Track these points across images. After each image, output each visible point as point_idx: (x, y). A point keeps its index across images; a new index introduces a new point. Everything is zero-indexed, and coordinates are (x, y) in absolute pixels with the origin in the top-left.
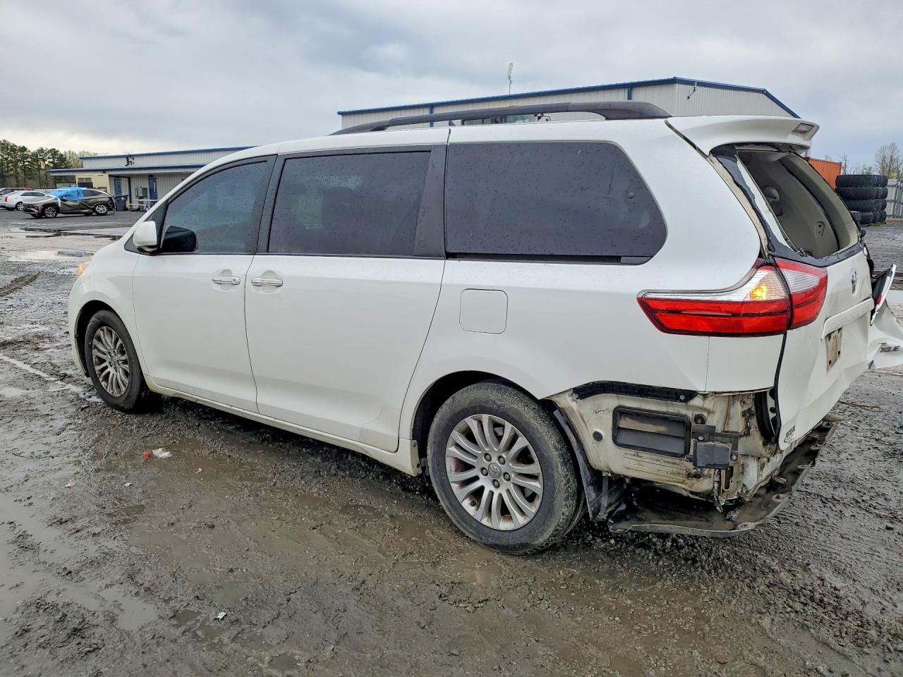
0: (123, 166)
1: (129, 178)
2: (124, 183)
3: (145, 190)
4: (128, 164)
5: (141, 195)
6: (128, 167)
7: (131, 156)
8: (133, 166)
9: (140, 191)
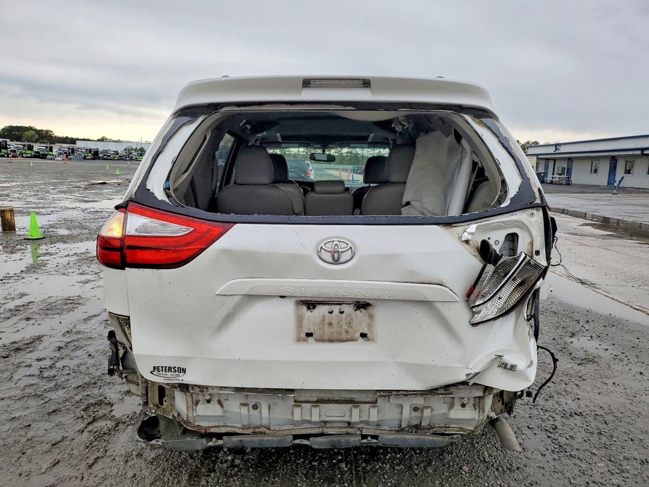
0: (552, 152)
1: (555, 160)
2: (551, 164)
3: (563, 169)
4: (556, 150)
5: (560, 172)
6: (556, 152)
7: (558, 144)
8: (559, 152)
9: (560, 169)
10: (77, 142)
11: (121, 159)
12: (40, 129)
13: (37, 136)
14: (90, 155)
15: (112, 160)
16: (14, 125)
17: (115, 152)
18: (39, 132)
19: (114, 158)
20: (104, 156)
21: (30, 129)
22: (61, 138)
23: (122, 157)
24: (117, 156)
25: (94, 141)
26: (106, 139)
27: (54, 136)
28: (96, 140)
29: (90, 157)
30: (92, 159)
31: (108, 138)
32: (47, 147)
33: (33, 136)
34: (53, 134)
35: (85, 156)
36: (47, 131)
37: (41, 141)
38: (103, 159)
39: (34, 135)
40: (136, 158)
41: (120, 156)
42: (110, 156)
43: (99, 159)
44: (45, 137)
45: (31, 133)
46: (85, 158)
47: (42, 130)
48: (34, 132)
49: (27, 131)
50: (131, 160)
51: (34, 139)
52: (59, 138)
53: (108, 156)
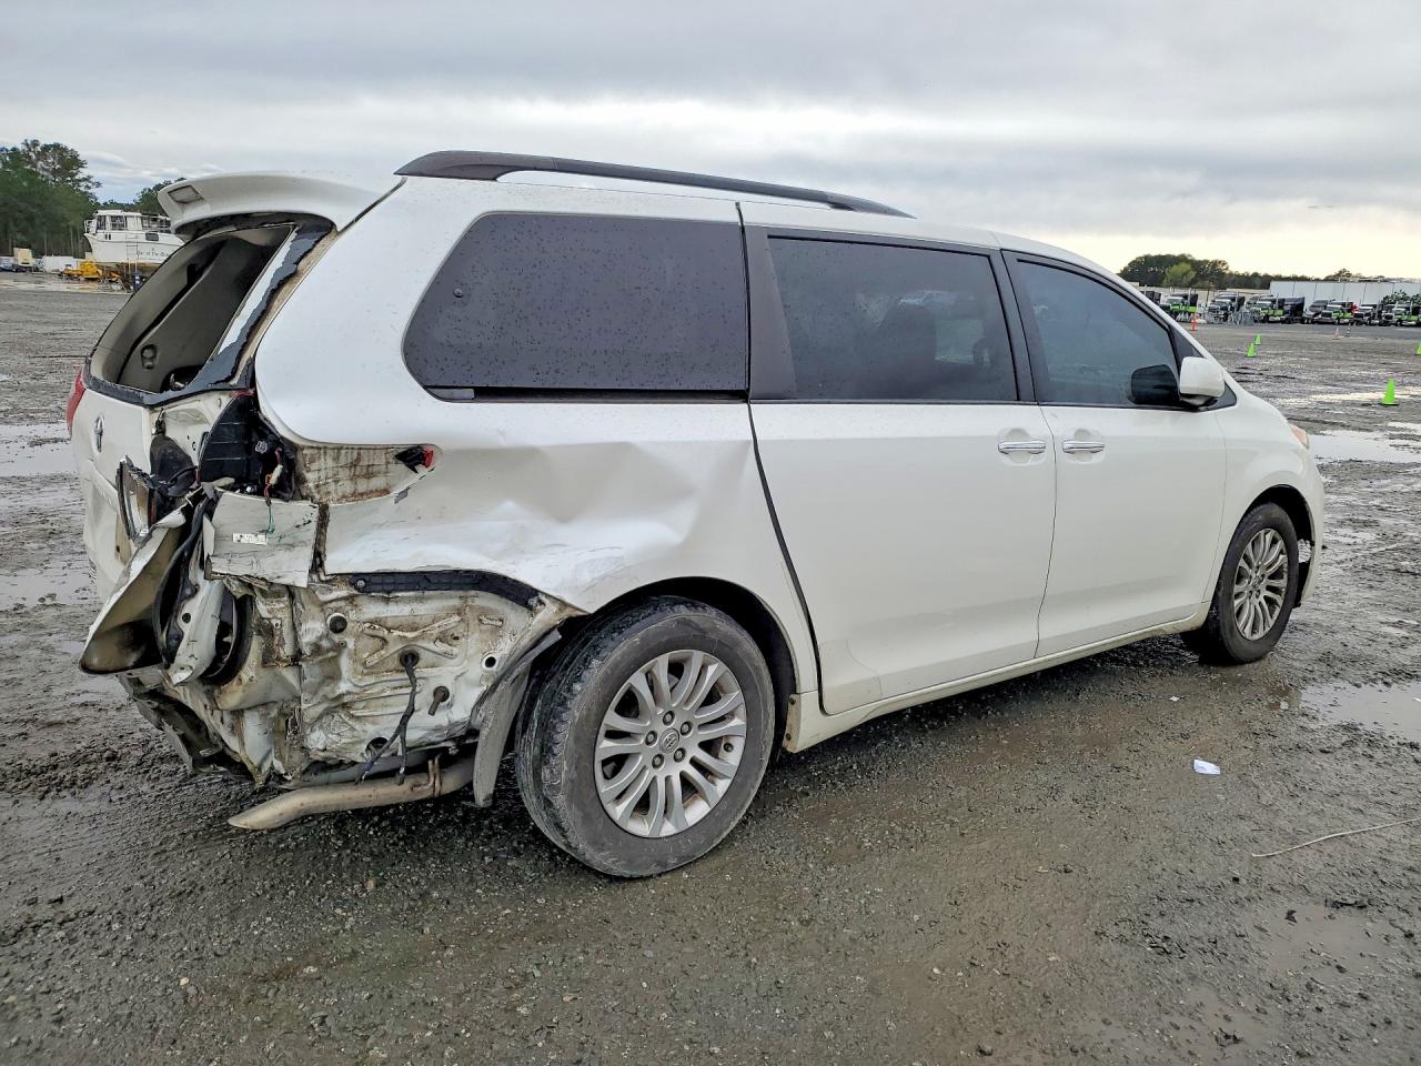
10: (1273, 284)
11: (1360, 324)
12: (1202, 259)
13: (1193, 274)
14: (1280, 312)
15: (1333, 323)
16: (1153, 254)
17: (1344, 305)
18: (1197, 265)
19: (1338, 318)
20: (1316, 315)
21: (1182, 259)
22: (1243, 275)
23: (1361, 316)
24: (1349, 315)
25: (1318, 280)
26: (1349, 275)
27: (1227, 272)
28: (1322, 278)
29: (1278, 318)
30: (1282, 322)
31: (1354, 273)
32: (1186, 297)
33: (1185, 274)
34: (1227, 269)
35: (1267, 316)
36: (1215, 264)
37: (1199, 284)
38: (1313, 322)
39: (1188, 272)
40: (1400, 320)
41: (1356, 316)
42: (1330, 315)
43: (1302, 321)
44: (1209, 274)
45: (1185, 267)
46: (1266, 320)
47: (1206, 261)
48: (1188, 267)
49: (1177, 264)
50: (1386, 324)
51: (1186, 280)
52: (1238, 276)
53: (1324, 315)
